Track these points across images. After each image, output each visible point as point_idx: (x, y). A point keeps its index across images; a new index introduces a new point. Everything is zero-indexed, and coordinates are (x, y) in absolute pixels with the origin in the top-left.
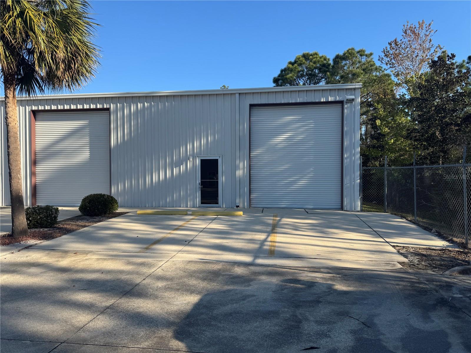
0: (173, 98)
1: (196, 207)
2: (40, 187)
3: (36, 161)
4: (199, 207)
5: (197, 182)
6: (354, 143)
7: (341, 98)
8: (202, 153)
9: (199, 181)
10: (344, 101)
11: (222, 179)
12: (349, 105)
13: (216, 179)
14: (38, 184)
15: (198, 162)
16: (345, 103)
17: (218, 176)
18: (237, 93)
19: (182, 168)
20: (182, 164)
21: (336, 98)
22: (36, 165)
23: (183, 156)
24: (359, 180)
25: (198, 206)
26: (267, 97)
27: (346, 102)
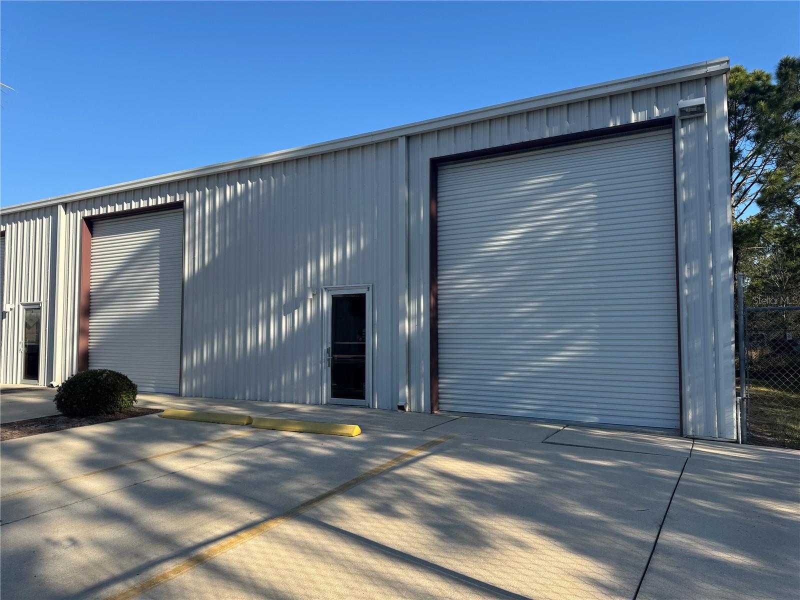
0: (271, 170)
1: (321, 404)
2: (95, 354)
3: (91, 307)
4: (328, 404)
5: (325, 348)
6: (712, 238)
7: (668, 109)
8: (335, 283)
9: (327, 345)
10: (675, 116)
11: (374, 340)
12: (691, 127)
13: (361, 339)
14: (92, 349)
15: (326, 302)
16: (678, 123)
17: (365, 333)
18: (402, 136)
19: (297, 315)
20: (297, 308)
21: (651, 111)
22: (91, 314)
23: (298, 290)
24: (733, 346)
25: (324, 402)
26: (470, 137)
27: (683, 120)
